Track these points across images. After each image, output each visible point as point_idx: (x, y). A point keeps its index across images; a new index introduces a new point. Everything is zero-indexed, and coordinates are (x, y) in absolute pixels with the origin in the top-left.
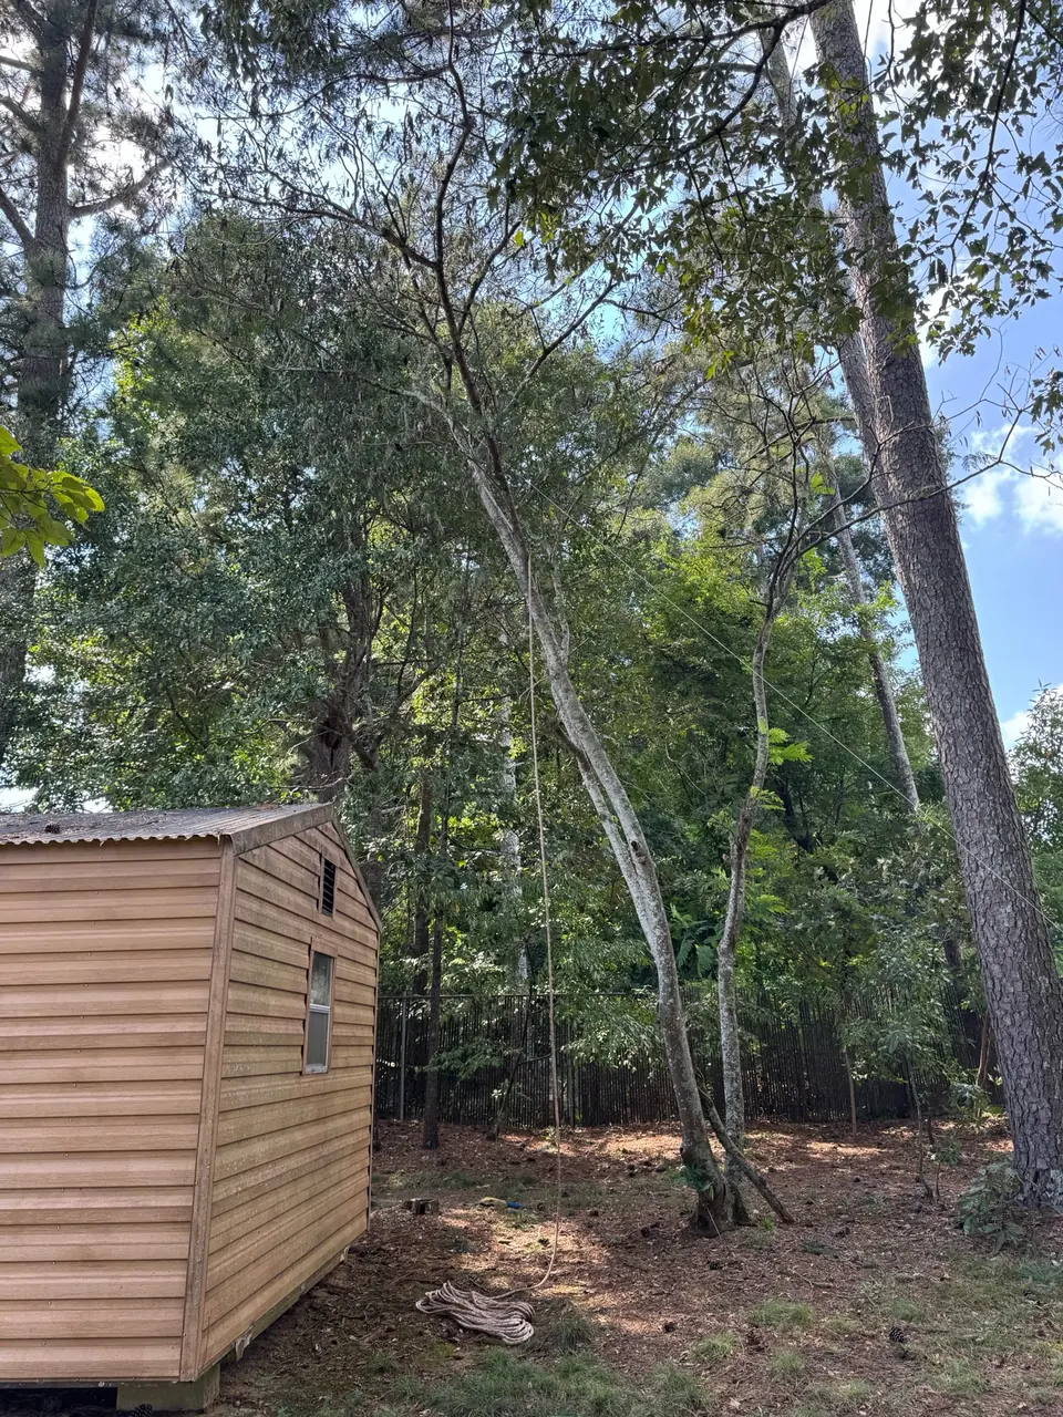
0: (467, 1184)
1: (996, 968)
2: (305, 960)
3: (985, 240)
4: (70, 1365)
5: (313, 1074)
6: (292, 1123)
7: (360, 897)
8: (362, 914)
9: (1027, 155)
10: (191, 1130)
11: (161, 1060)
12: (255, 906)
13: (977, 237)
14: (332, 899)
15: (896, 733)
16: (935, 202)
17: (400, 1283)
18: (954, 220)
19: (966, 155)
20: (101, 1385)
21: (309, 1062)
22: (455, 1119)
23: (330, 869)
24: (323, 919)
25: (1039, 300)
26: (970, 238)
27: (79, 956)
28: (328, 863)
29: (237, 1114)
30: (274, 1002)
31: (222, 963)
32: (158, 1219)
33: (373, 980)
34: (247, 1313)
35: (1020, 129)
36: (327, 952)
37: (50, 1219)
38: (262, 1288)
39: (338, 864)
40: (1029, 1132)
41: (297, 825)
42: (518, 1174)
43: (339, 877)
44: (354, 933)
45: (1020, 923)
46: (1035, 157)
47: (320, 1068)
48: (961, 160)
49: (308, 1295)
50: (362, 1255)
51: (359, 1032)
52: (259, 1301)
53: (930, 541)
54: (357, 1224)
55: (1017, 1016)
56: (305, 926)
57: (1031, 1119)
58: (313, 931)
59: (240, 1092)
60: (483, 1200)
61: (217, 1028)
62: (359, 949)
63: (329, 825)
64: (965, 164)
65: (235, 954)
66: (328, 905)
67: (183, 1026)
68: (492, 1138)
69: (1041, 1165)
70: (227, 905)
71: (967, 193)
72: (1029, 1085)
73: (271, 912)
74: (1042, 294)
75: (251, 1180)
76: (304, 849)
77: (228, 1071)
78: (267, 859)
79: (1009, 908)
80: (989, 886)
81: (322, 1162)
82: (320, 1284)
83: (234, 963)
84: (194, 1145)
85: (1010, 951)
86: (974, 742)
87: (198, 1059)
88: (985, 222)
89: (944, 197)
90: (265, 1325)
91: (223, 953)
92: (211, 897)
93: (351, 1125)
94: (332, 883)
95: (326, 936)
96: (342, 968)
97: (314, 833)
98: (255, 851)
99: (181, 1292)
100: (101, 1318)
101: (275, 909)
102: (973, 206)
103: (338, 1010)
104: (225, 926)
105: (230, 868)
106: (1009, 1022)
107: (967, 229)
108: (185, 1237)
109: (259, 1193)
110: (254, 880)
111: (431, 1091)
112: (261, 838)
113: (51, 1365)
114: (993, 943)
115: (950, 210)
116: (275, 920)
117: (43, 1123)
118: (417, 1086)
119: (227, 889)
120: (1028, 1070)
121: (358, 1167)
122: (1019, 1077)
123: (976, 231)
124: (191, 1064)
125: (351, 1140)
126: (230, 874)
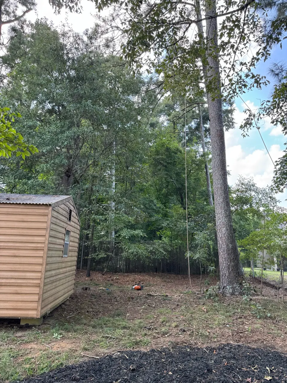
0: (96, 285)
1: (221, 242)
2: (64, 232)
3: (232, 79)
4: (12, 314)
5: (65, 257)
6: (60, 267)
7: (77, 217)
8: (77, 221)
9: (242, 62)
10: (40, 267)
11: (34, 252)
12: (55, 220)
13: (231, 78)
14: (71, 218)
15: (209, 184)
16: (222, 68)
17: (81, 304)
18: (226, 74)
19: (229, 59)
20: (19, 318)
21: (64, 254)
22: (94, 270)
23: (71, 211)
24: (69, 223)
25: (243, 93)
26: (229, 78)
27: (16, 229)
28: (70, 210)
29: (49, 264)
30: (58, 241)
31: (48, 232)
32: (33, 285)
33: (78, 237)
34: (50, 306)
35: (241, 55)
36: (69, 230)
37: (8, 284)
38: (52, 302)
39: (72, 210)
40: (223, 278)
41: (64, 201)
42: (109, 283)
43: (73, 213)
44: (75, 226)
45: (227, 232)
46: (244, 62)
47: (66, 256)
48: (228, 60)
49: (60, 306)
50: (72, 298)
51: (74, 248)
52: (52, 304)
53: (218, 142)
54: (71, 291)
55: (224, 253)
56: (65, 224)
57: (224, 275)
58: (66, 225)
59: (50, 260)
60: (100, 288)
61: (47, 246)
62: (76, 229)
63: (71, 201)
64: (229, 62)
65: (51, 230)
66: (70, 219)
67: (39, 245)
68: (103, 275)
69: (225, 285)
70: (50, 220)
71: (229, 68)
72: (225, 268)
73: (58, 221)
74: (244, 92)
75: (52, 279)
76: (65, 207)
77: (48, 255)
78: (58, 210)
79: (225, 229)
80: (221, 223)
81: (65, 277)
82: (63, 304)
83: (51, 232)
84: (41, 270)
85: (224, 238)
86: (222, 191)
87: (42, 252)
88: (232, 75)
89: (224, 68)
90: (52, 310)
91: (49, 230)
92: (46, 217)
93: (71, 269)
94: (71, 214)
95: (69, 226)
96: (72, 234)
97: (68, 203)
98: (56, 208)
99: (37, 300)
100: (20, 305)
101: (59, 220)
102: (230, 71)
103: (70, 243)
104: (49, 224)
105: (51, 211)
106: (222, 254)
107: (228, 76)
108: (39, 289)
109: (53, 282)
110: (55, 214)
111: (89, 263)
112: (57, 204)
113: (8, 314)
114: (221, 236)
115: (225, 71)
116: (59, 223)
117: (7, 264)
118: (85, 261)
119: (50, 216)
120: (225, 265)
121: (73, 279)
122: (223, 266)
123: (230, 76)
124: (41, 253)
125: (71, 272)
126: (51, 213)
